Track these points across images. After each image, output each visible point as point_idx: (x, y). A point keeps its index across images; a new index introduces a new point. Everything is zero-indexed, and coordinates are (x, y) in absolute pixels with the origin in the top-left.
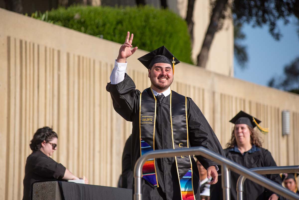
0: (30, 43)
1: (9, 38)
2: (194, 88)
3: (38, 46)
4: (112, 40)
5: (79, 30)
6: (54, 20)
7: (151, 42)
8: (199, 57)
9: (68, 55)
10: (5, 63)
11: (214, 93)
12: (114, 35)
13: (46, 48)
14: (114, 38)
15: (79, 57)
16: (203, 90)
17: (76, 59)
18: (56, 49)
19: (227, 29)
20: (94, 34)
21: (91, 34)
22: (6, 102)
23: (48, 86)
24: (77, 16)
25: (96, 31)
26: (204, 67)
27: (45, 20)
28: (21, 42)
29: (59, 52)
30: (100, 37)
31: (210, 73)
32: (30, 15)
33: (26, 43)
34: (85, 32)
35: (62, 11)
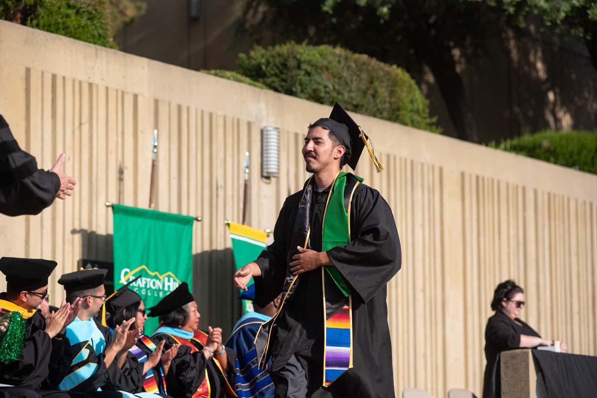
0: (488, 179)
1: (463, 174)
3: (499, 182)
4: (590, 172)
5: (547, 160)
6: (517, 149)
9: (536, 192)
12: (593, 165)
15: (549, 194)
17: (546, 197)
18: (521, 185)
20: (568, 165)
21: (563, 165)
23: (512, 232)
24: (546, 144)
25: (571, 161)
27: (506, 149)
28: (477, 178)
29: (524, 189)
30: (575, 169)
32: (487, 145)
33: (483, 178)
34: (556, 163)
35: (527, 139)
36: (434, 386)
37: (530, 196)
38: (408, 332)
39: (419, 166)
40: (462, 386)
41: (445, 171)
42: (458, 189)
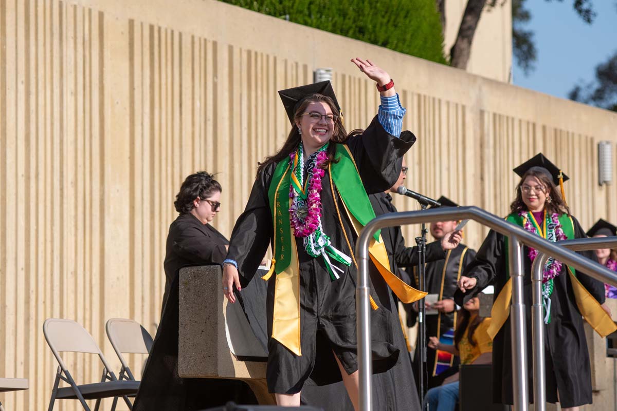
0: (166, 30)
1: (131, 23)
2: (448, 103)
3: (180, 35)
4: (306, 24)
5: (248, 6)
7: (374, 27)
8: (453, 50)
9: (231, 49)
10: (127, 64)
11: (482, 113)
12: (310, 15)
13: (193, 37)
14: (309, 21)
15: (249, 52)
16: (464, 107)
17: (245, 56)
18: (211, 40)
19: (502, 5)
20: (275, 13)
21: (269, 14)
22: (127, 130)
23: (197, 103)
25: (279, 7)
26: (464, 68)
28: (152, 28)
29: (215, 44)
30: (285, 19)
31: (475, 77)
33: (160, 29)
34: (259, 11)
36: (87, 316)
37: (223, 55)
38: (52, 241)
39: (71, 10)
40: (126, 316)
41: (106, 18)
42: (125, 43)
